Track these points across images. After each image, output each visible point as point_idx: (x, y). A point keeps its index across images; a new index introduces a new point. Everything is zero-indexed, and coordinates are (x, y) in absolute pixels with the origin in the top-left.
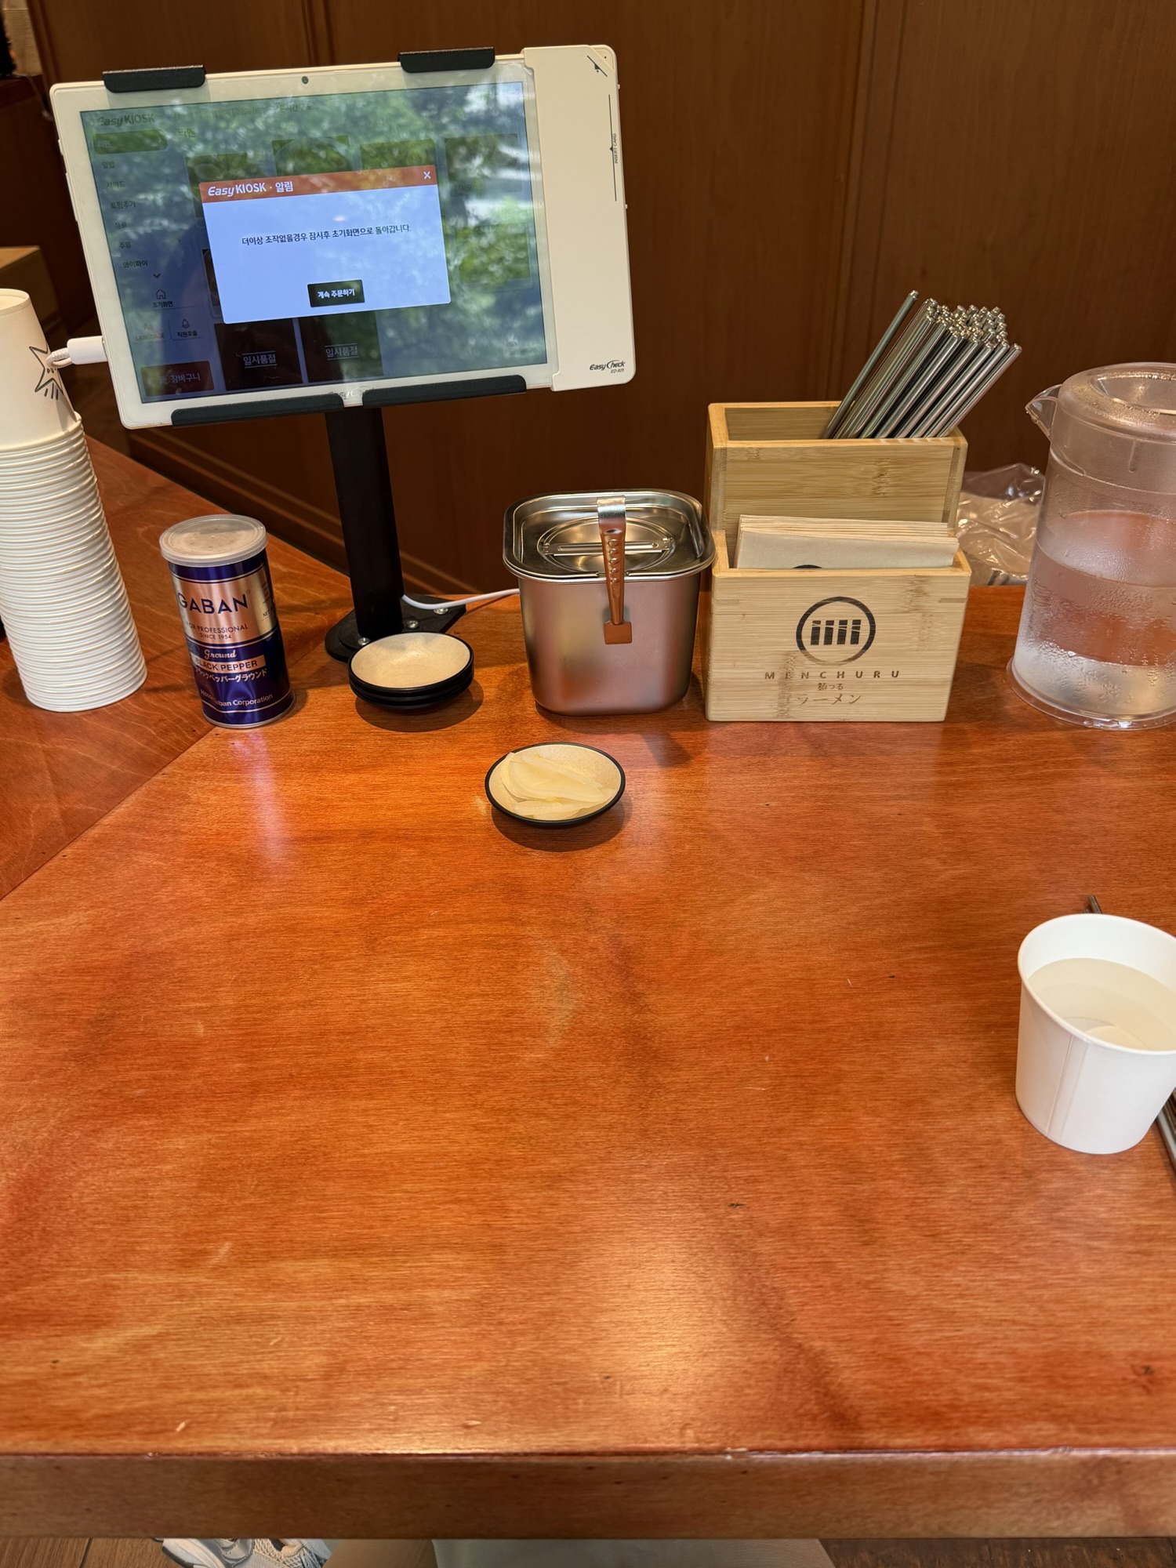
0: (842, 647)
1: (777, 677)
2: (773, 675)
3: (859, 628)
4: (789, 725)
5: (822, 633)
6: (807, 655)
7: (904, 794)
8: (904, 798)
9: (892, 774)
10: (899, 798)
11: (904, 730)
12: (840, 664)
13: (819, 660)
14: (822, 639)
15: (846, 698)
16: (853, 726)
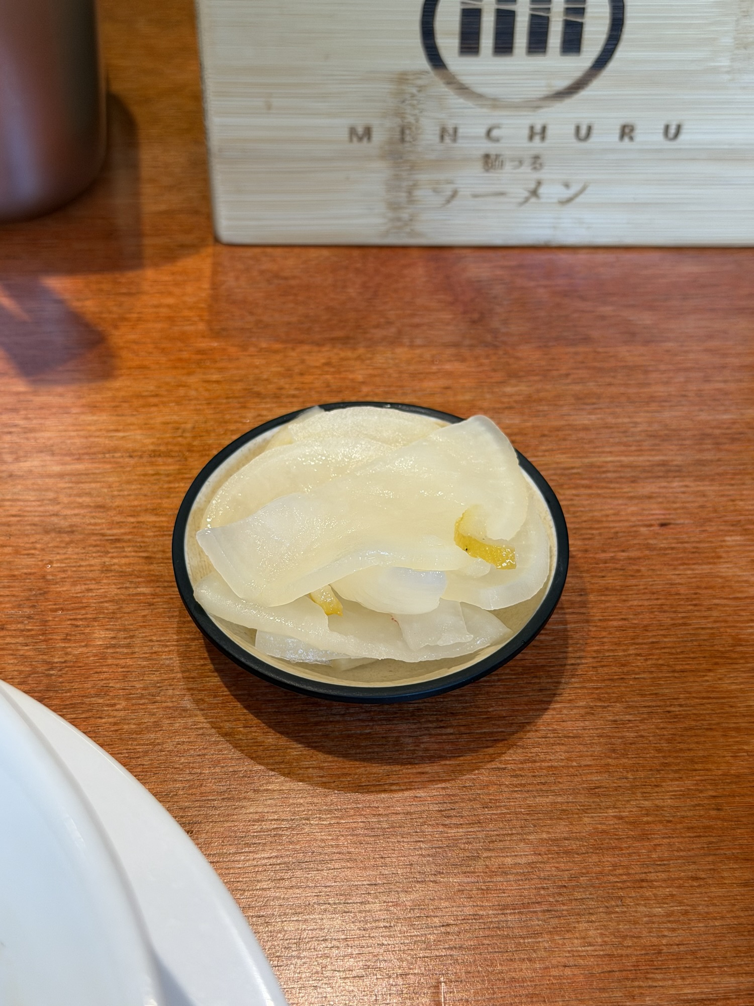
0: (538, 61)
1: (378, 137)
2: (368, 132)
3: (581, 12)
4: (415, 253)
5: (488, 23)
6: (451, 81)
7: (679, 460)
8: (677, 472)
9: (652, 399)
10: (667, 471)
11: (689, 267)
12: (535, 104)
13: (480, 96)
14: (487, 40)
15: (551, 191)
16: (564, 258)
